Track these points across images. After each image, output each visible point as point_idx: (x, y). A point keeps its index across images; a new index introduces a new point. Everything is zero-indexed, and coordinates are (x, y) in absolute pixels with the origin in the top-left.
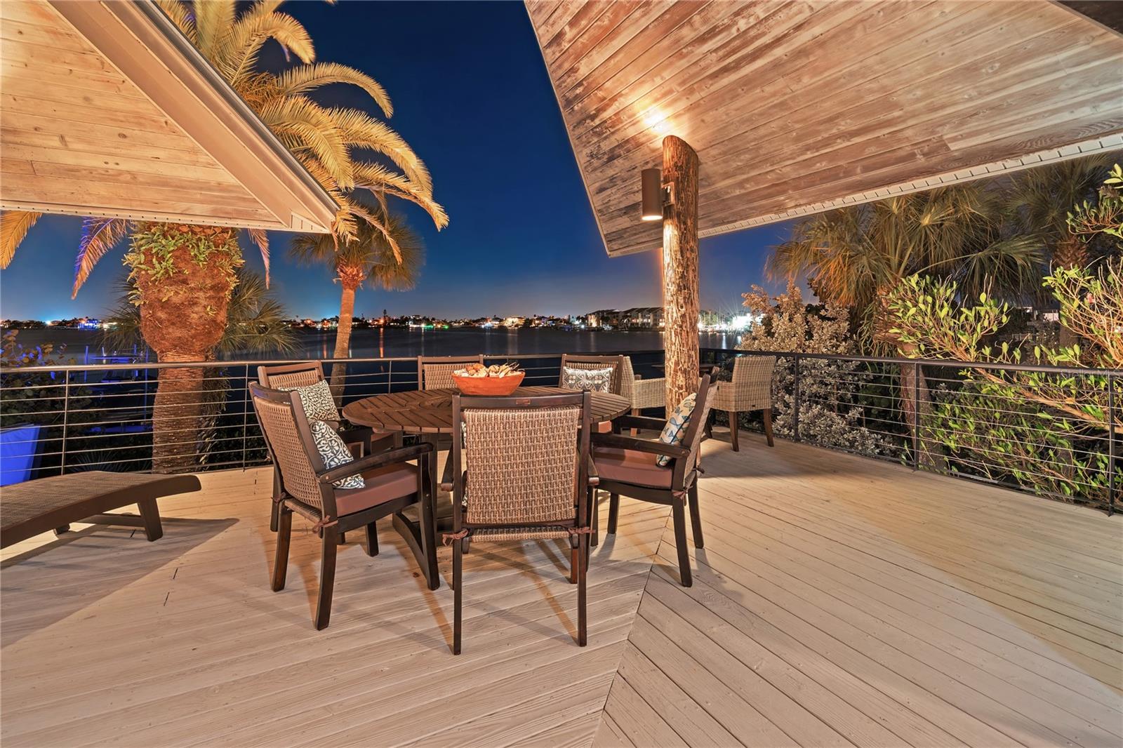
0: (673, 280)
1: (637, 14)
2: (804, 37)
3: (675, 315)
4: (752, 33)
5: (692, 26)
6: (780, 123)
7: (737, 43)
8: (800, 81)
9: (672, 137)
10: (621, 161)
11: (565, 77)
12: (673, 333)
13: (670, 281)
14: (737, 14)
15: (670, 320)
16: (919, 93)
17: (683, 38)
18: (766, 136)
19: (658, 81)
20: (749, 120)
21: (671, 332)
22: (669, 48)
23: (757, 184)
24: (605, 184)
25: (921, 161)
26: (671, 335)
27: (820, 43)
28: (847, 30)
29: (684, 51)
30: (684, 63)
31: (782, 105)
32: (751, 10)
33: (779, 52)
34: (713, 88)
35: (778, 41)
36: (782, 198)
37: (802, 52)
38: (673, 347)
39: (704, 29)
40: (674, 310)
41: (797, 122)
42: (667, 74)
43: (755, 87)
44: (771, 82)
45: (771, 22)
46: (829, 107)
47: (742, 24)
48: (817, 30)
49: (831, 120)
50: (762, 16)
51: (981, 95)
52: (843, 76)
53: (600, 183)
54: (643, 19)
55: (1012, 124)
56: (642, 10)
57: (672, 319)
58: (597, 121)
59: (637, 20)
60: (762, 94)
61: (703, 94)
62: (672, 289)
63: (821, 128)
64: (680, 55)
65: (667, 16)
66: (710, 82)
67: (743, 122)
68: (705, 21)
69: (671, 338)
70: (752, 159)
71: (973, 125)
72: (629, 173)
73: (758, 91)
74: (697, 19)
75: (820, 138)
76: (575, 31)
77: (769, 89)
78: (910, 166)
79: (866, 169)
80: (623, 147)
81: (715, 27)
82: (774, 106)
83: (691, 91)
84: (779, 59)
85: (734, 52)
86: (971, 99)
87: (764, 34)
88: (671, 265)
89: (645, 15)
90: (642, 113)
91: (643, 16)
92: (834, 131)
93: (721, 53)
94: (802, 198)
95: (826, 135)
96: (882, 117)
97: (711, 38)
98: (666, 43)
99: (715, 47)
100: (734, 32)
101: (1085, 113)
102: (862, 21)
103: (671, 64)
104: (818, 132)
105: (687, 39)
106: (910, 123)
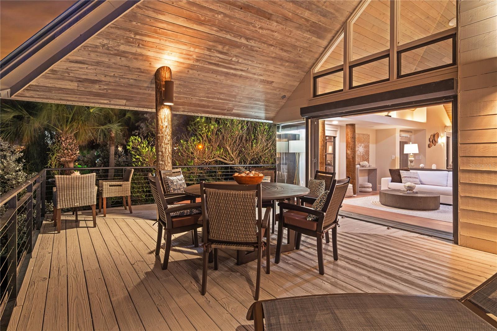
0: (169, 134)
1: (215, 29)
2: (240, 73)
3: (170, 150)
4: (233, 63)
5: (224, 47)
6: (209, 86)
7: (227, 61)
8: (227, 80)
9: (169, 68)
10: (123, 59)
11: (151, 10)
12: (169, 158)
13: (168, 134)
14: (236, 56)
15: (167, 152)
16: (241, 98)
17: (217, 47)
18: (201, 88)
19: (192, 49)
20: (203, 81)
21: (168, 157)
22: (210, 45)
23: (178, 99)
24: (89, 61)
25: (225, 112)
26: (168, 159)
27: (240, 76)
28: (247, 78)
29: (212, 50)
30: (208, 53)
31: (216, 83)
32: (239, 58)
33: (232, 71)
34: (205, 66)
35: (235, 69)
36: (181, 107)
37: (235, 75)
38: (169, 164)
39: (225, 51)
40: (169, 148)
41: (213, 89)
42: (197, 50)
43: (215, 74)
44: (221, 75)
45: (239, 64)
46: (225, 90)
47: (234, 59)
48: (244, 74)
49: (221, 93)
50: (240, 62)
51: (248, 104)
52: (235, 86)
53: (85, 59)
54: (215, 32)
55: (245, 111)
56: (218, 29)
57: (168, 151)
58: (138, 37)
59: (212, 30)
60: (215, 77)
61: (200, 65)
62: (168, 138)
63: (217, 94)
64: (209, 50)
65: (222, 39)
66: (207, 64)
67: (200, 80)
68: (228, 50)
69: (168, 160)
70: (188, 91)
71: (241, 109)
72: (119, 67)
73: (216, 75)
74: (227, 47)
75: (213, 96)
76: (186, 6)
77: (218, 77)
78: (222, 112)
79: (214, 108)
80: (136, 55)
81: (228, 53)
82: (214, 82)
83: (197, 60)
84: (230, 73)
85: (223, 62)
86: (246, 103)
87: (234, 65)
88: (168, 127)
89: (217, 31)
90: (168, 52)
91: (215, 31)
92: (218, 96)
93: (220, 60)
94: (187, 109)
95: (215, 96)
96: (230, 99)
97: (223, 55)
98: (211, 43)
99: (221, 57)
100: (231, 58)
101: (253, 114)
102: (251, 78)
103: (203, 49)
104: (215, 94)
105: (217, 49)
106: (233, 103)
